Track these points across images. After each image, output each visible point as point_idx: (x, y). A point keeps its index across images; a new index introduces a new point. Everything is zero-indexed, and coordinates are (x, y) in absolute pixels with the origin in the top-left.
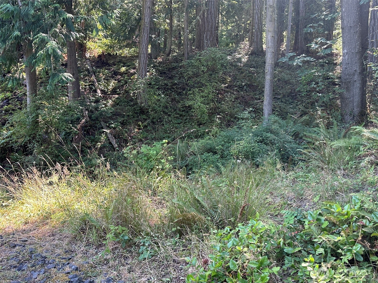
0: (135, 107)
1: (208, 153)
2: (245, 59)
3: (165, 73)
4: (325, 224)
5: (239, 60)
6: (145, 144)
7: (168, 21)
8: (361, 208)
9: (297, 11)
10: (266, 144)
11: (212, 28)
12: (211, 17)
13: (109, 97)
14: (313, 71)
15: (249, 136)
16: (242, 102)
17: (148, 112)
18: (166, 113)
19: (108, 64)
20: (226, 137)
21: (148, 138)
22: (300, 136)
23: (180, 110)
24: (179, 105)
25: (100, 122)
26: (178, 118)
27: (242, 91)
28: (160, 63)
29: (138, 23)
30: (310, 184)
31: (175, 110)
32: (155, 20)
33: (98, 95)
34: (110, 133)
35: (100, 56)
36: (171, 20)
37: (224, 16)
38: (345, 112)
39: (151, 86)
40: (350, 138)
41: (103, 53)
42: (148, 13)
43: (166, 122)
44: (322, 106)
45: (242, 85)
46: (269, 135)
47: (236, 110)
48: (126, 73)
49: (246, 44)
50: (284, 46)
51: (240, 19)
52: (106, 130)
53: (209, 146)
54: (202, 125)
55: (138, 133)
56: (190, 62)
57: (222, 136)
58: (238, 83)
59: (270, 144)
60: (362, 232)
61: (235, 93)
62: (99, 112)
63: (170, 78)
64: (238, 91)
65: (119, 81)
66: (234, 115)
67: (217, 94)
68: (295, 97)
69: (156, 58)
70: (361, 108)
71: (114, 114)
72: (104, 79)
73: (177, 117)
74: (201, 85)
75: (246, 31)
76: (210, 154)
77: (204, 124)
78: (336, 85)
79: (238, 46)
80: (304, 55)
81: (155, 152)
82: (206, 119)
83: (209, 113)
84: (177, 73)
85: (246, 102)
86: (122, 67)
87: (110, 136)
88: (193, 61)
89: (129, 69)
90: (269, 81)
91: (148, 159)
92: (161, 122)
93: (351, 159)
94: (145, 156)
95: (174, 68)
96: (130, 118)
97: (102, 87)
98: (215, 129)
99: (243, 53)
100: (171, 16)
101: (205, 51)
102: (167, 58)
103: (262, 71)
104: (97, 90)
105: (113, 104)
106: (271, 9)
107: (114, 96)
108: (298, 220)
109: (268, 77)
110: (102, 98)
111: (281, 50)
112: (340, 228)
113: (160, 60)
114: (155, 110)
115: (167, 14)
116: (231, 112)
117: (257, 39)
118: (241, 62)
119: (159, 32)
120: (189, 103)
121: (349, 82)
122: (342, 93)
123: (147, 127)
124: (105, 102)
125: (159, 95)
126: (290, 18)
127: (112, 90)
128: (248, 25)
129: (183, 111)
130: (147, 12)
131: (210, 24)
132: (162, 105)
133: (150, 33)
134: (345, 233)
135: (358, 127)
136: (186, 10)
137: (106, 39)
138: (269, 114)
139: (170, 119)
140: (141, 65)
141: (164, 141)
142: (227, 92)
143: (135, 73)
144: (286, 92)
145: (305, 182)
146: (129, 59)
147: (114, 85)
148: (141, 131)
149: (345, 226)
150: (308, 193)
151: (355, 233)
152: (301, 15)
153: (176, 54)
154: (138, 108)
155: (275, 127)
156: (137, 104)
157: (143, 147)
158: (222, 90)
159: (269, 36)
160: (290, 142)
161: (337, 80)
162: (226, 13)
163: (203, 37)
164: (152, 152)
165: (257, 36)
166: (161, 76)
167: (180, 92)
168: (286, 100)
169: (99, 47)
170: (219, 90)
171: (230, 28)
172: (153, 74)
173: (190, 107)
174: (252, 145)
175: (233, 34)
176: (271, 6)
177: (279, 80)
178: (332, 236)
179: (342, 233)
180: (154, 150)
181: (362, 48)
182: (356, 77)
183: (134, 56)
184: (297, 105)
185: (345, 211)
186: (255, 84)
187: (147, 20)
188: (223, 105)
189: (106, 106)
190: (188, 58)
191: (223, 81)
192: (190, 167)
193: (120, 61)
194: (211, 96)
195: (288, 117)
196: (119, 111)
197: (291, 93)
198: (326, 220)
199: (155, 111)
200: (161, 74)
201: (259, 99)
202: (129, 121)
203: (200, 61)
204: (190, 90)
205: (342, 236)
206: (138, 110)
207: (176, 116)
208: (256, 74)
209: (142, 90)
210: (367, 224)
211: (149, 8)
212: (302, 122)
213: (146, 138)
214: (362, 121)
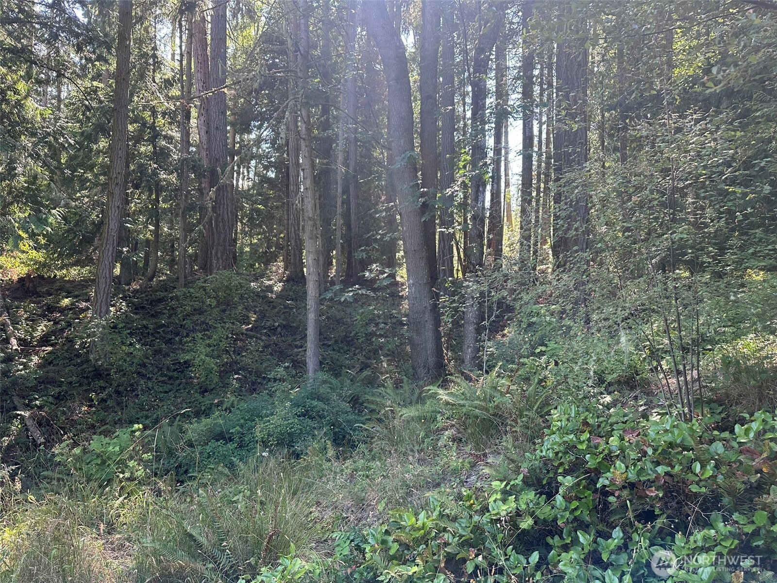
0: (84, 366)
1: (217, 440)
2: (278, 287)
3: (144, 308)
4: (394, 548)
5: (270, 288)
6: (100, 434)
7: (152, 228)
8: (441, 516)
9: (348, 224)
10: (312, 418)
11: (224, 241)
12: (224, 226)
13: (33, 351)
14: (371, 308)
15: (285, 407)
16: (276, 352)
17: (109, 375)
18: (143, 376)
19: (37, 293)
20: (248, 412)
21: (108, 421)
22: (361, 401)
23: (168, 369)
24: (168, 361)
25: (10, 398)
26: (166, 383)
27: (274, 334)
28: (136, 291)
29: (99, 228)
30: (374, 479)
31: (160, 369)
32: (129, 226)
33: (12, 349)
34: (30, 417)
35: (21, 280)
36: (157, 226)
37: (245, 224)
38: (417, 363)
39: (117, 331)
40: (424, 403)
41: (28, 275)
42: (116, 215)
43: (142, 390)
44: (388, 355)
45: (274, 326)
46: (315, 403)
47: (265, 365)
48: (71, 308)
49: (279, 266)
50: (333, 271)
51: (271, 230)
52: (23, 413)
53: (218, 429)
54: (207, 392)
55: (88, 413)
56: (187, 291)
57: (241, 411)
58: (268, 324)
59: (317, 417)
60: (445, 554)
61: (264, 338)
62: (10, 379)
63: (152, 316)
64: (269, 336)
65: (56, 323)
66: (262, 373)
67: (235, 341)
68: (351, 343)
69: (129, 284)
70: (437, 357)
71: (41, 381)
72: (26, 319)
73: (163, 382)
74: (207, 328)
75: (279, 247)
76: (219, 443)
77: (212, 390)
78: (404, 325)
79: (267, 269)
80: (357, 286)
81: (117, 449)
82: (214, 382)
83: (220, 372)
84: (165, 308)
85: (281, 352)
86: (64, 297)
87: (29, 423)
88: (192, 290)
89: (77, 302)
90: (313, 321)
91: (104, 462)
92: (133, 391)
93: (427, 436)
94: (98, 457)
95: (160, 301)
96: (74, 387)
97: (21, 334)
98: (231, 398)
99: (275, 278)
100: (158, 221)
101: (213, 275)
102: (149, 283)
103: (303, 305)
104: (10, 339)
105: (41, 363)
106: (310, 223)
107: (43, 348)
108: (356, 545)
109: (311, 316)
110: (20, 354)
111: (329, 276)
112: (415, 552)
113: (135, 286)
114: (123, 370)
115: (151, 217)
116: (257, 368)
117: (295, 260)
118: (272, 292)
119: (137, 243)
120: (184, 357)
121: (419, 322)
122: (412, 337)
123: (106, 402)
124: (25, 361)
125: (131, 344)
126: (338, 234)
127: (41, 338)
128: (281, 240)
129: (174, 370)
130: (114, 213)
131: (223, 236)
132: (135, 361)
133: (118, 245)
134: (422, 560)
135: (431, 387)
136: (183, 213)
137: (38, 252)
138: (315, 371)
139: (150, 384)
140: (98, 295)
141: (136, 426)
142: (251, 337)
143: (88, 308)
144: (339, 336)
145: (367, 477)
146: (78, 285)
147: (45, 329)
148: (94, 409)
149: (421, 547)
150: (372, 496)
151: (435, 557)
152: (353, 231)
153: (164, 278)
154: (90, 369)
155: (324, 389)
156: (88, 361)
157: (95, 441)
158: (242, 334)
159: (310, 258)
160: (347, 412)
161: (404, 319)
162: (248, 221)
163: (211, 253)
164: (111, 448)
165: (295, 255)
166: (136, 314)
167: (170, 339)
168: (339, 348)
169: (22, 265)
170: (237, 334)
171: (256, 241)
172: (122, 309)
173: (187, 364)
174: (289, 421)
175: (261, 250)
176: (310, 219)
177: (328, 318)
178: (404, 566)
179: (418, 561)
180: (115, 445)
181: (432, 278)
182: (428, 316)
183: (89, 279)
184: (355, 354)
185: (420, 523)
186: (295, 325)
187: (113, 225)
188: (244, 358)
189: (26, 366)
190: (185, 284)
191: (246, 320)
192: (184, 469)
193: (61, 289)
194: (223, 344)
195: (343, 373)
196: (51, 375)
197: (346, 336)
198: (395, 541)
199: (122, 373)
200: (136, 309)
201: (301, 347)
202: (70, 392)
203: (205, 290)
204: (187, 336)
205: (418, 565)
206: (89, 372)
207: (161, 379)
208: (294, 310)
209: (99, 337)
210: (450, 541)
211: (118, 207)
212: (363, 380)
213: (103, 422)
214: (440, 376)
